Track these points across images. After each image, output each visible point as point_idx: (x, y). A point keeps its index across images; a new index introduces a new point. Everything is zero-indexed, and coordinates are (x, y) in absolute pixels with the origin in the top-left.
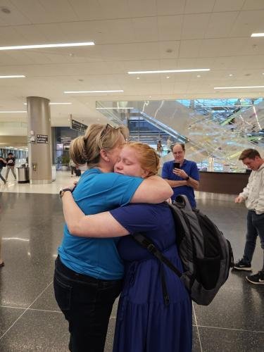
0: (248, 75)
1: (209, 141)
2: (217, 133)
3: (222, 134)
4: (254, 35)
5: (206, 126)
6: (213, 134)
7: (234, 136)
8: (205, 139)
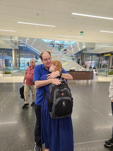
0: (70, 31)
1: (55, 58)
2: (58, 55)
3: (60, 55)
4: (73, 14)
5: (54, 52)
6: (57, 55)
7: (64, 56)
8: (54, 57)
